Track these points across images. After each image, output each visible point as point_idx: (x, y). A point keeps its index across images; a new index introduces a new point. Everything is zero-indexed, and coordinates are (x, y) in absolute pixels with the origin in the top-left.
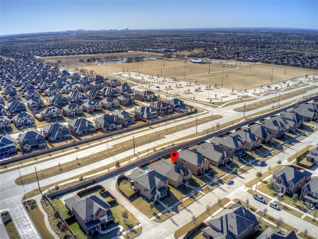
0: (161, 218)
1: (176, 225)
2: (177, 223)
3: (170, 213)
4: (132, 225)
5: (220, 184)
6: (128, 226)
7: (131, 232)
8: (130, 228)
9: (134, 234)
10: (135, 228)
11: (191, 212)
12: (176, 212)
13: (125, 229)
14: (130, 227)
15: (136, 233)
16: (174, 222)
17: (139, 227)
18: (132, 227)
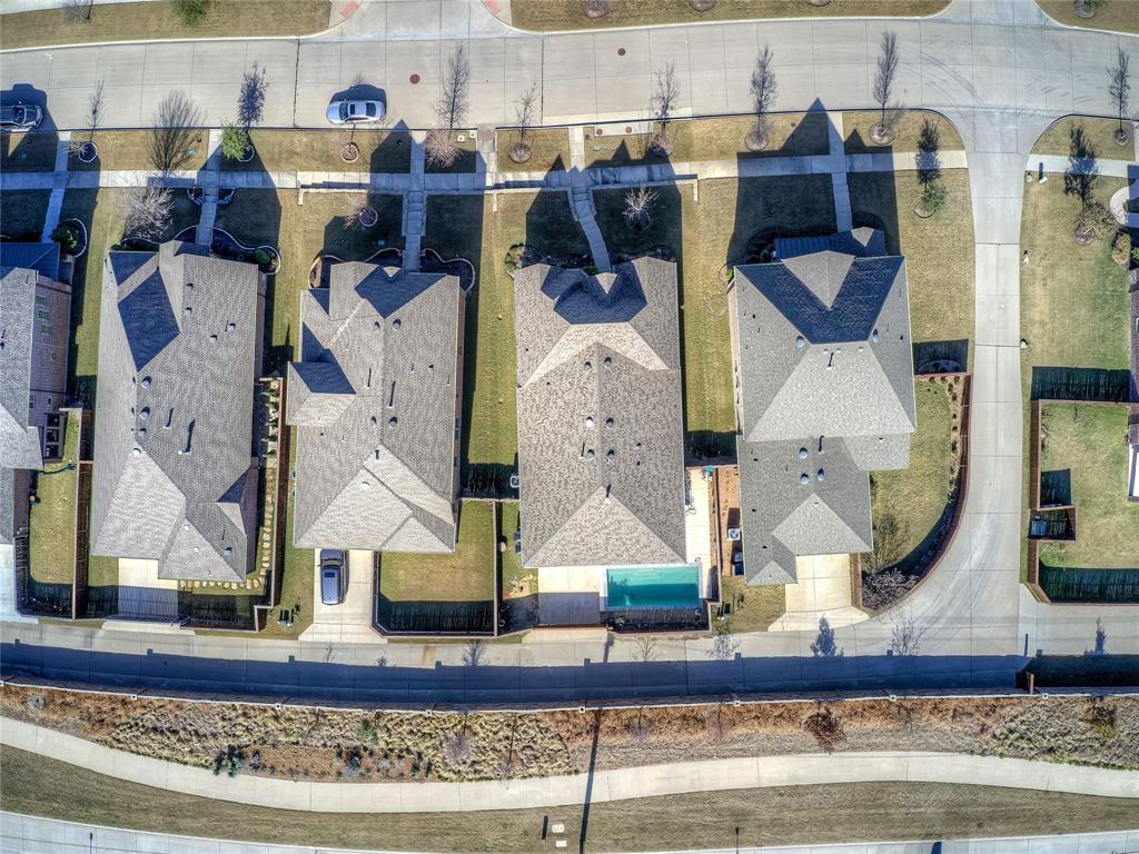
0: (918, 132)
1: (890, 47)
2: (882, 54)
3: (855, 133)
4: (1067, 190)
5: (419, 138)
6: (1084, 192)
7: (1092, 156)
8: (1082, 176)
9: (1092, 135)
10: (1059, 163)
11: (763, 65)
12: (826, 118)
13: (1109, 188)
14: (1080, 183)
15: (1079, 133)
16: (888, 67)
17: (1045, 159)
18: (1075, 177)
